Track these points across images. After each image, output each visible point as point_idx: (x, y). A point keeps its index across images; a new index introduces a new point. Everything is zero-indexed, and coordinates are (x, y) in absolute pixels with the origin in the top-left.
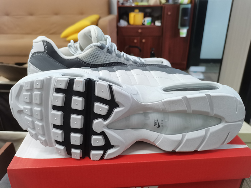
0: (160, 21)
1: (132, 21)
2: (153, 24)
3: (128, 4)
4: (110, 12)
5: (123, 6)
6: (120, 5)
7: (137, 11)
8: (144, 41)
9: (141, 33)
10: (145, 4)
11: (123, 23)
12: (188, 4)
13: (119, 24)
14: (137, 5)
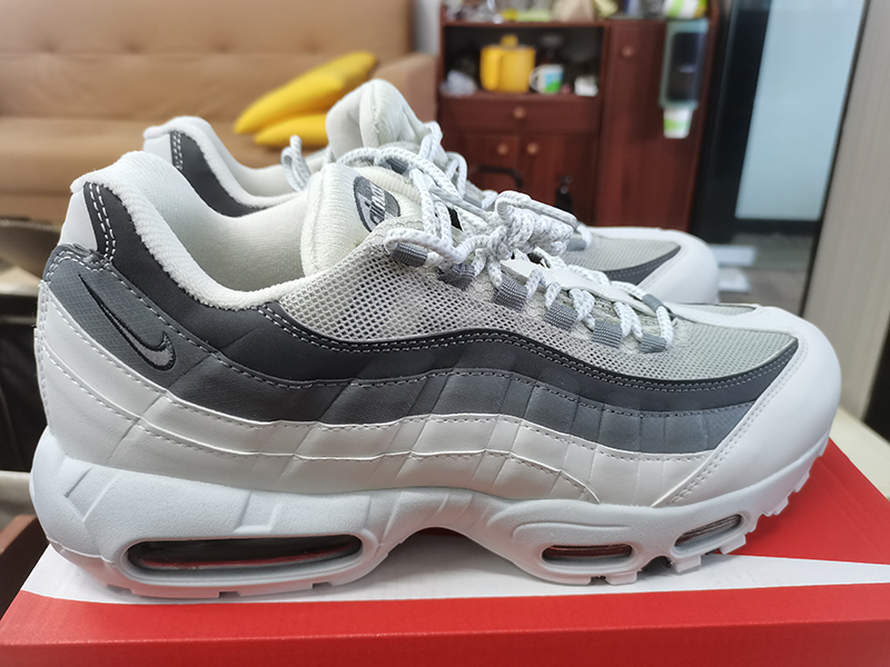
0: (592, 80)
1: (490, 78)
2: (566, 90)
3: (477, 18)
4: (412, 44)
5: (459, 23)
6: (451, 18)
7: (511, 41)
8: (532, 149)
9: (523, 121)
10: (539, 15)
11: (459, 85)
12: (695, 19)
13: (444, 88)
14: (512, 21)
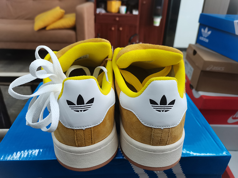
2: (128, 13)
8: (121, 29)
9: (118, 21)
13: (96, 11)
